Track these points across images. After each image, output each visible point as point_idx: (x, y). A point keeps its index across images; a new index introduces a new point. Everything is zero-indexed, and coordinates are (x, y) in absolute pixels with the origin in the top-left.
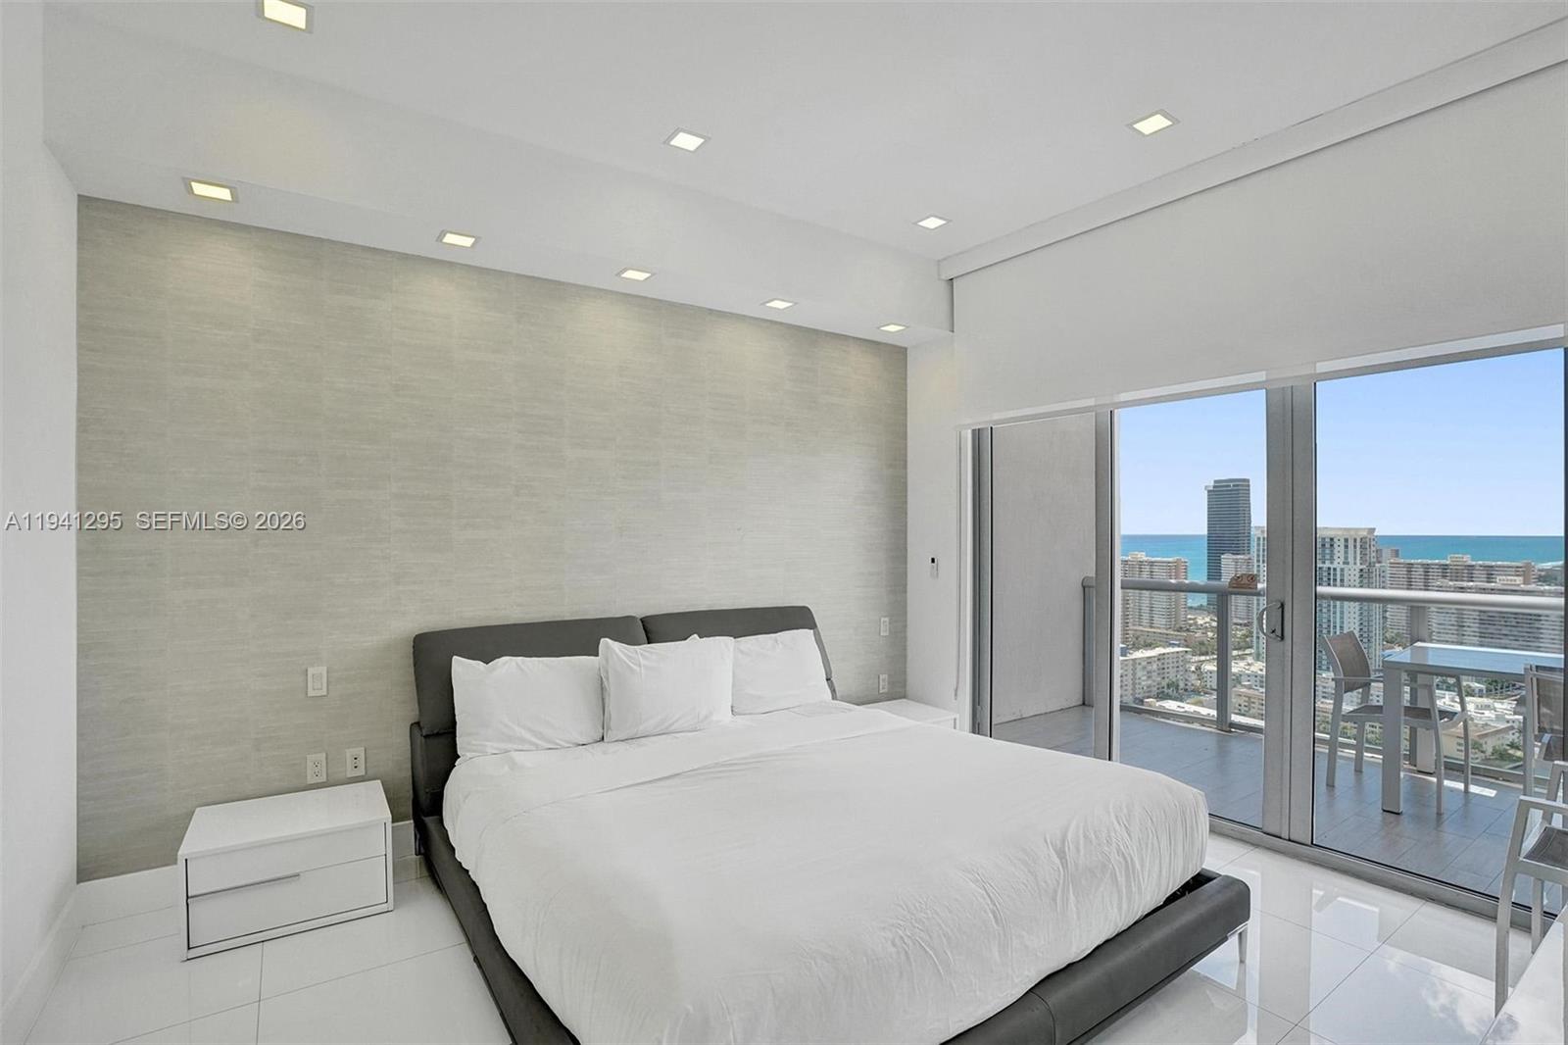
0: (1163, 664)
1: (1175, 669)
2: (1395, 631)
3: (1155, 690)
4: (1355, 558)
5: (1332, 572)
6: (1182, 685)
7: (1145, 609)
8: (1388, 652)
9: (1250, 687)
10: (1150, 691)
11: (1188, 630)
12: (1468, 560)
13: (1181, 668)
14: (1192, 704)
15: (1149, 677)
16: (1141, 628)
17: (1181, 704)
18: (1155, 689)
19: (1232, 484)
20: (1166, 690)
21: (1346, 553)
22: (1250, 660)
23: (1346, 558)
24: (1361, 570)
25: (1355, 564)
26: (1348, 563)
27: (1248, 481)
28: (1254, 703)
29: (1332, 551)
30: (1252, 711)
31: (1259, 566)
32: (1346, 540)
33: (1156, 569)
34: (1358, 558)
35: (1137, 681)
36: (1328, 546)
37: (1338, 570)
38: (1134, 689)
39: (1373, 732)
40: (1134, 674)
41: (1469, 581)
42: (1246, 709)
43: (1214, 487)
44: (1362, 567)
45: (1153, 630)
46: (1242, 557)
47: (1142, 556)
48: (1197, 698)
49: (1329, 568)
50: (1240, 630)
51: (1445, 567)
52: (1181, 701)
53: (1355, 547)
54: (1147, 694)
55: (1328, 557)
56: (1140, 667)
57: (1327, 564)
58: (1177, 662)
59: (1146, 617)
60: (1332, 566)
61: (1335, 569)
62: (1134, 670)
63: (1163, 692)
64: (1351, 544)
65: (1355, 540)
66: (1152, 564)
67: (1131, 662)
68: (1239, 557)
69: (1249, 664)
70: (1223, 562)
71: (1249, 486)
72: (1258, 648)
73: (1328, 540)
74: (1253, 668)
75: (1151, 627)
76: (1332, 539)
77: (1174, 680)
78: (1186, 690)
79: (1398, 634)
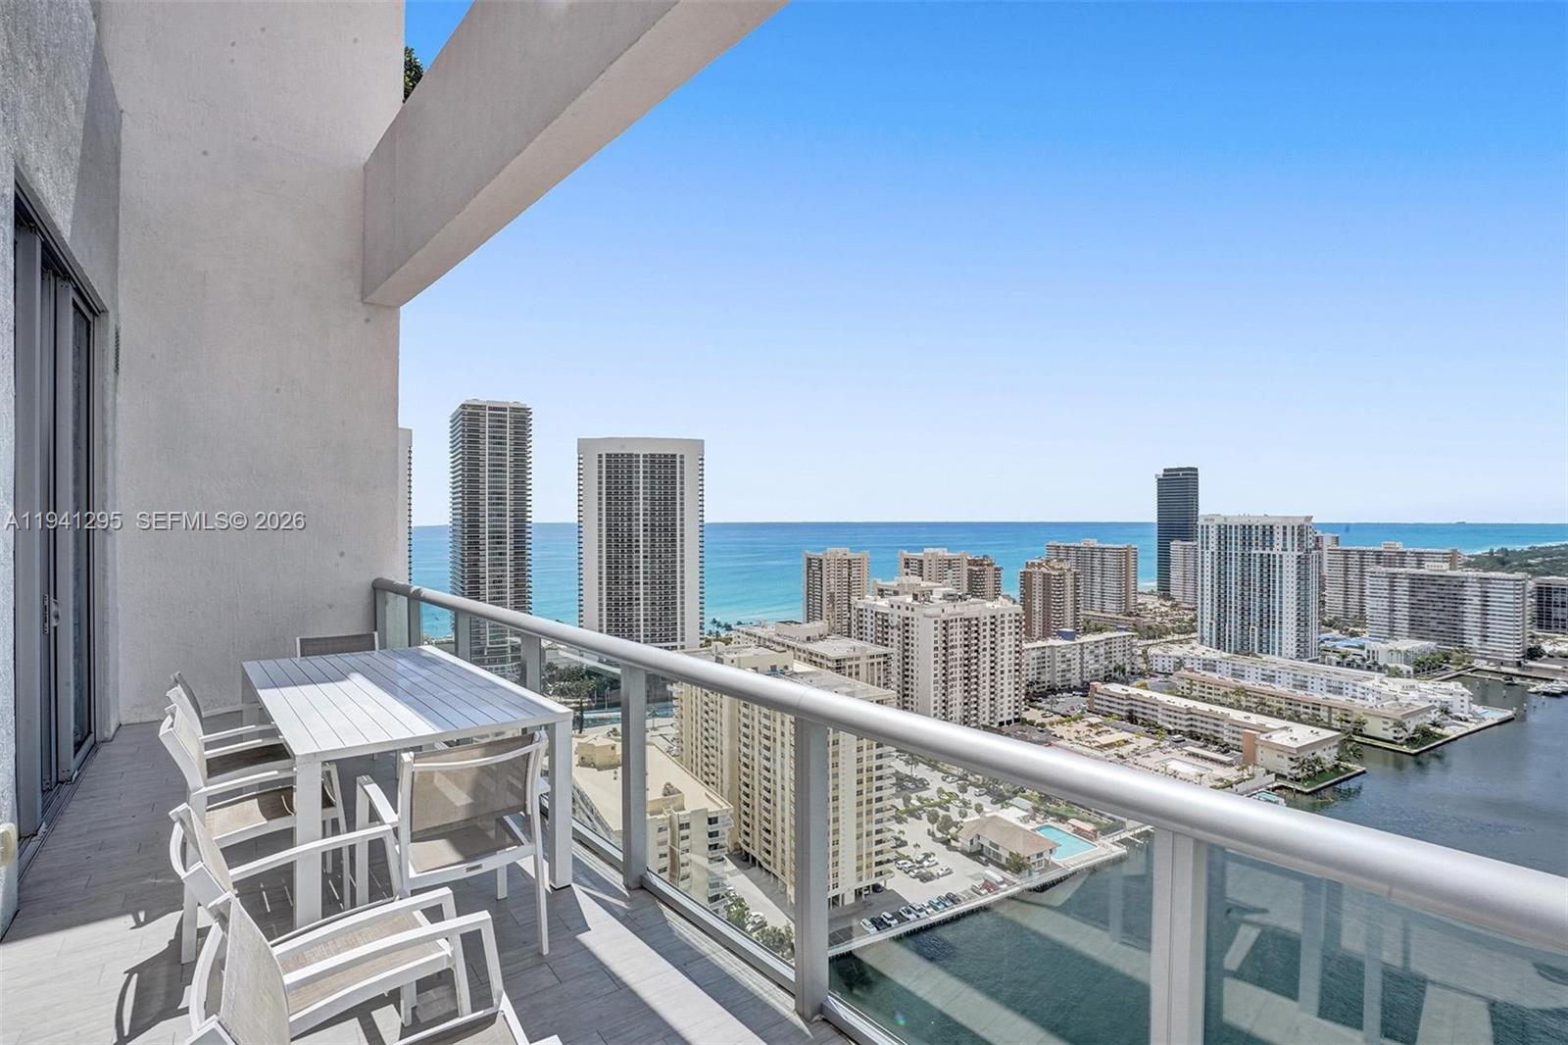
0: (1110, 648)
1: (1122, 653)
2: (1333, 615)
3: (1102, 674)
4: (1293, 545)
5: (1271, 558)
6: (1128, 668)
7: (1097, 594)
8: (1324, 636)
9: (1192, 670)
10: (1097, 675)
11: (1138, 615)
12: (1400, 547)
13: (1127, 652)
14: (1138, 687)
15: (1097, 661)
16: (1092, 613)
17: (1126, 687)
18: (1103, 672)
19: (1181, 473)
20: (1113, 674)
21: (1285, 540)
22: (1194, 643)
23: (1285, 545)
24: (1299, 556)
25: (1293, 550)
26: (1286, 550)
27: (1196, 470)
28: (1195, 685)
29: (1272, 538)
30: (1194, 693)
31: (1202, 552)
32: (1285, 528)
33: (1107, 555)
34: (1296, 545)
35: (1085, 665)
36: (1268, 533)
37: (1277, 556)
38: (1082, 673)
39: (1306, 713)
40: (1082, 658)
41: (1400, 567)
42: (1189, 691)
43: (1164, 475)
44: (1299, 554)
45: (1103, 615)
46: (1190, 543)
47: (1094, 543)
48: (1142, 681)
49: (1269, 555)
50: (1187, 615)
51: (1378, 554)
52: (1128, 684)
53: (1293, 534)
54: (1094, 678)
55: (1267, 544)
56: (1088, 651)
57: (1267, 551)
58: (1124, 646)
59: (1097, 602)
60: (1272, 553)
61: (1274, 556)
62: (1082, 654)
63: (1110, 675)
64: (1289, 531)
65: (1293, 528)
66: (1103, 550)
67: (1079, 646)
68: (1187, 543)
69: (1193, 648)
70: (1172, 548)
71: (1197, 475)
72: (1202, 632)
73: (1268, 527)
74: (1196, 652)
75: (1102, 612)
76: (1271, 527)
77: (1121, 663)
78: (1133, 673)
79: (1335, 618)
